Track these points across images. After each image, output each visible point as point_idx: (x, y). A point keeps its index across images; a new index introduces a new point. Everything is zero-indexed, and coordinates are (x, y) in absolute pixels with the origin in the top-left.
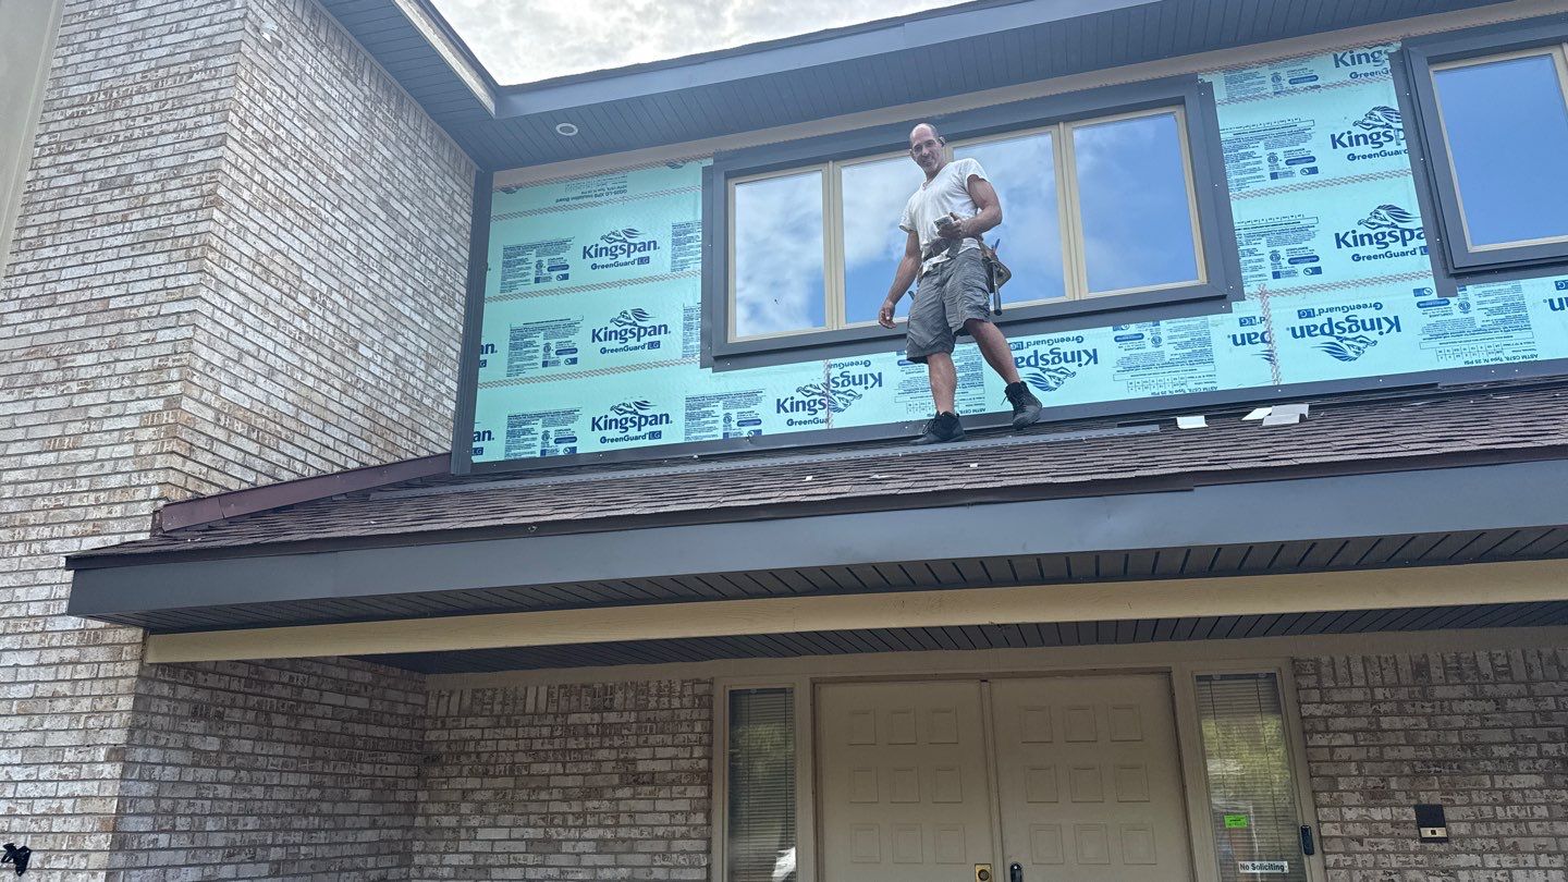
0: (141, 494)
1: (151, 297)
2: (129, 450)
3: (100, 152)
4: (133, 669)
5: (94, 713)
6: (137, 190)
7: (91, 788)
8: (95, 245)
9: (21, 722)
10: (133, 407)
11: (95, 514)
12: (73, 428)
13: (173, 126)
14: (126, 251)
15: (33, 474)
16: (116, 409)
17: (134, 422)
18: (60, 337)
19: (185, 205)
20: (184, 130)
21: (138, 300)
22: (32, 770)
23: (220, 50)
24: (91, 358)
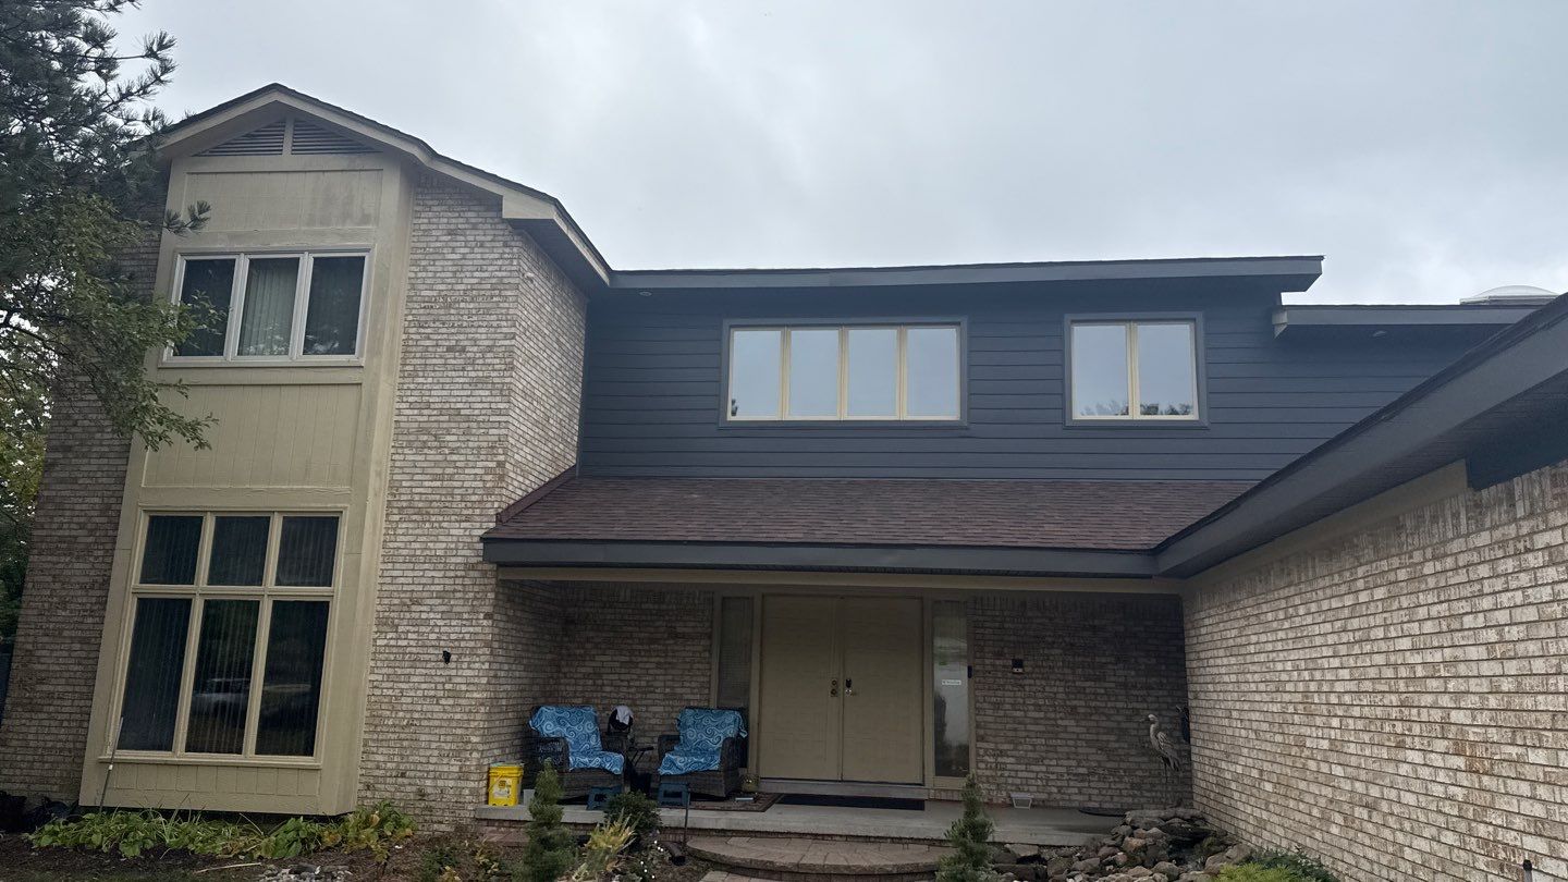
0: (489, 505)
1: (484, 412)
2: (480, 484)
3: (444, 330)
4: (493, 581)
5: (475, 598)
6: (469, 355)
7: (478, 629)
8: (448, 380)
9: (439, 601)
10: (480, 464)
11: (465, 512)
12: (448, 471)
13: (485, 324)
14: (466, 386)
15: (430, 491)
16: (471, 464)
17: (482, 471)
18: (435, 425)
19: (497, 367)
20: (492, 326)
21: (476, 412)
22: (448, 621)
23: (507, 287)
24: (455, 438)
